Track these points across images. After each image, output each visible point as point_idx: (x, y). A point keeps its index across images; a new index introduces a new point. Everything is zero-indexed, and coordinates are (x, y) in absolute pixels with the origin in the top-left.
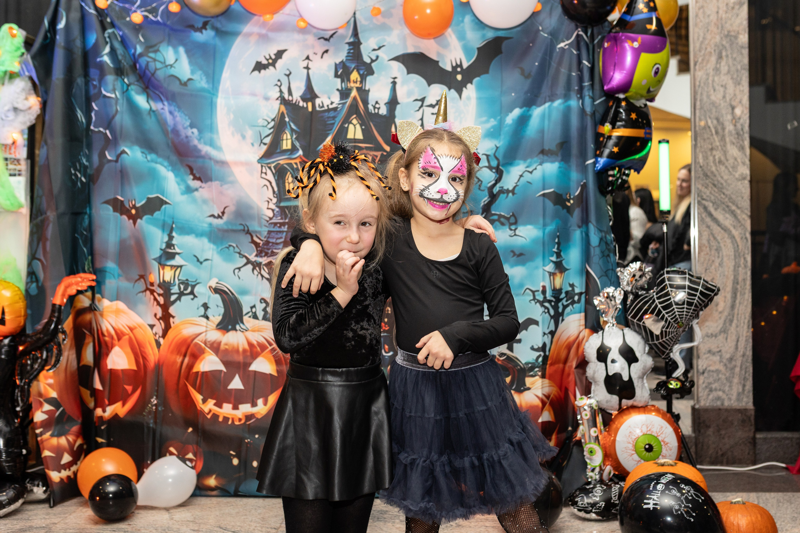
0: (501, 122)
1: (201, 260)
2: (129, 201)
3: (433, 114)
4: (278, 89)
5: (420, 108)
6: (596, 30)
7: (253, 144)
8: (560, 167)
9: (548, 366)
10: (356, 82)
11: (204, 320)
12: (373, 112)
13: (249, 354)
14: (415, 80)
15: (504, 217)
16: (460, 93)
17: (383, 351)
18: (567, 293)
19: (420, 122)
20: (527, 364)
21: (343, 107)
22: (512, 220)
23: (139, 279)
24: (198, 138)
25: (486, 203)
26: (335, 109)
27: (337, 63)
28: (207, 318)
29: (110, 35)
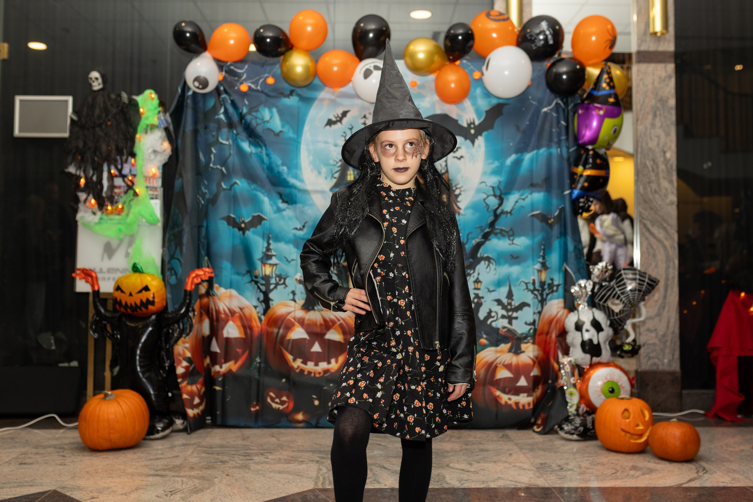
0: (503, 164)
1: (289, 260)
2: (239, 218)
3: (454, 157)
6: (570, 100)
7: (326, 178)
8: (544, 196)
9: (537, 336)
11: (293, 303)
13: (324, 327)
15: (504, 230)
16: (473, 142)
18: (549, 285)
20: (522, 334)
22: (511, 233)
23: (246, 273)
24: (288, 173)
25: (492, 220)
28: (295, 301)
29: (224, 100)
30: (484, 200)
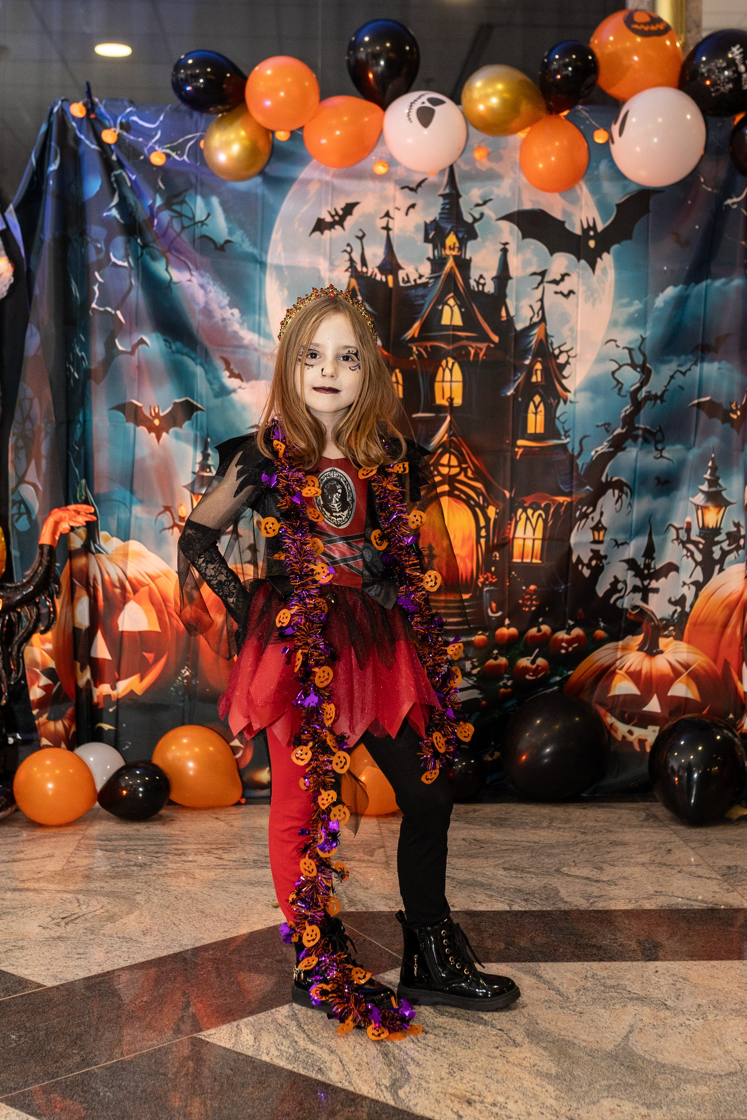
0: (649, 305)
2: (150, 406)
3: (556, 293)
4: (347, 256)
5: (539, 284)
8: (721, 369)
10: (452, 249)
12: (476, 289)
14: (532, 247)
15: (649, 431)
16: (593, 266)
17: (489, 611)
18: (731, 534)
19: (539, 303)
20: (662, 619)
21: (435, 283)
22: (659, 436)
23: (163, 513)
24: (241, 321)
25: (628, 412)
26: (425, 285)
27: (428, 222)
29: (119, 180)
30: (613, 373)
